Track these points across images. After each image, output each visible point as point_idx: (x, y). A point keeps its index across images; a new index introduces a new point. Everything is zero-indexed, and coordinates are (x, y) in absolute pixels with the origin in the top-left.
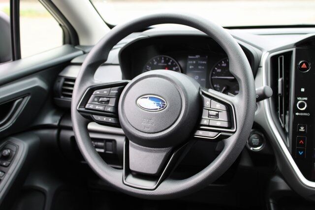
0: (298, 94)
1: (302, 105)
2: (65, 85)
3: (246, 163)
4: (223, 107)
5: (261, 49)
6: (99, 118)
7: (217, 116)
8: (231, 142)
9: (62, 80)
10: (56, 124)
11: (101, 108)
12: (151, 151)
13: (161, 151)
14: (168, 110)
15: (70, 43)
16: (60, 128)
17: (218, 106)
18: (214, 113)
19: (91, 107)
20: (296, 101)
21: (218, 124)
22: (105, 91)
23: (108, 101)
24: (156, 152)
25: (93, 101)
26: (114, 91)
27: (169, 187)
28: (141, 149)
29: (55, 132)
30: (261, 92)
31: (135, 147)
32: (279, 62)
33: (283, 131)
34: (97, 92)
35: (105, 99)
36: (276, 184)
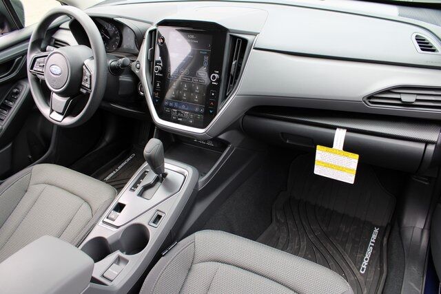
1: (156, 69)
6: (40, 76)
7: (87, 80)
11: (41, 70)
19: (36, 69)
22: (42, 59)
23: (43, 66)
25: (37, 65)
32: (153, 36)
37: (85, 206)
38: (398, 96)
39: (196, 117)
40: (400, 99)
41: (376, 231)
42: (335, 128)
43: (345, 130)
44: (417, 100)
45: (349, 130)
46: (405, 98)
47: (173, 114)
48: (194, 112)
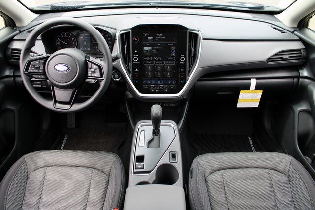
0: (134, 53)
1: (136, 59)
2: (12, 53)
3: (113, 86)
4: (97, 67)
5: (115, 29)
6: (36, 76)
7: (95, 72)
8: (102, 83)
9: (10, 50)
10: (12, 74)
11: (36, 71)
12: (65, 91)
13: (70, 91)
14: (71, 71)
15: (10, 26)
16: (14, 76)
17: (95, 67)
18: (93, 70)
19: (31, 71)
20: (133, 57)
21: (96, 75)
22: (37, 62)
23: (40, 67)
24: (68, 91)
25: (32, 68)
26: (42, 61)
27: (77, 107)
28: (61, 90)
29: (12, 79)
30: (115, 56)
31: (57, 90)
32: (125, 37)
33: (129, 71)
34: (33, 63)
35: (38, 66)
36: (127, 95)
37: (94, 171)
38: (280, 56)
39: (170, 87)
40: (282, 58)
41: (249, 138)
42: (249, 79)
43: (255, 79)
44: (290, 57)
45: (257, 79)
46: (284, 57)
47: (151, 88)
48: (168, 84)
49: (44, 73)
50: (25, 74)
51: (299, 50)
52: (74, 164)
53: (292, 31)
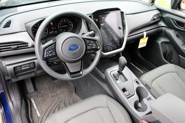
6: (52, 59)
11: (51, 55)
17: (92, 42)
19: (47, 56)
22: (50, 48)
26: (53, 46)
34: (47, 49)
35: (51, 51)
38: (154, 18)
41: (131, 63)
42: (143, 32)
45: (146, 31)
47: (108, 48)
48: (116, 44)
49: (56, 55)
50: (43, 59)
51: (159, 14)
52: (84, 111)
53: (151, 5)
